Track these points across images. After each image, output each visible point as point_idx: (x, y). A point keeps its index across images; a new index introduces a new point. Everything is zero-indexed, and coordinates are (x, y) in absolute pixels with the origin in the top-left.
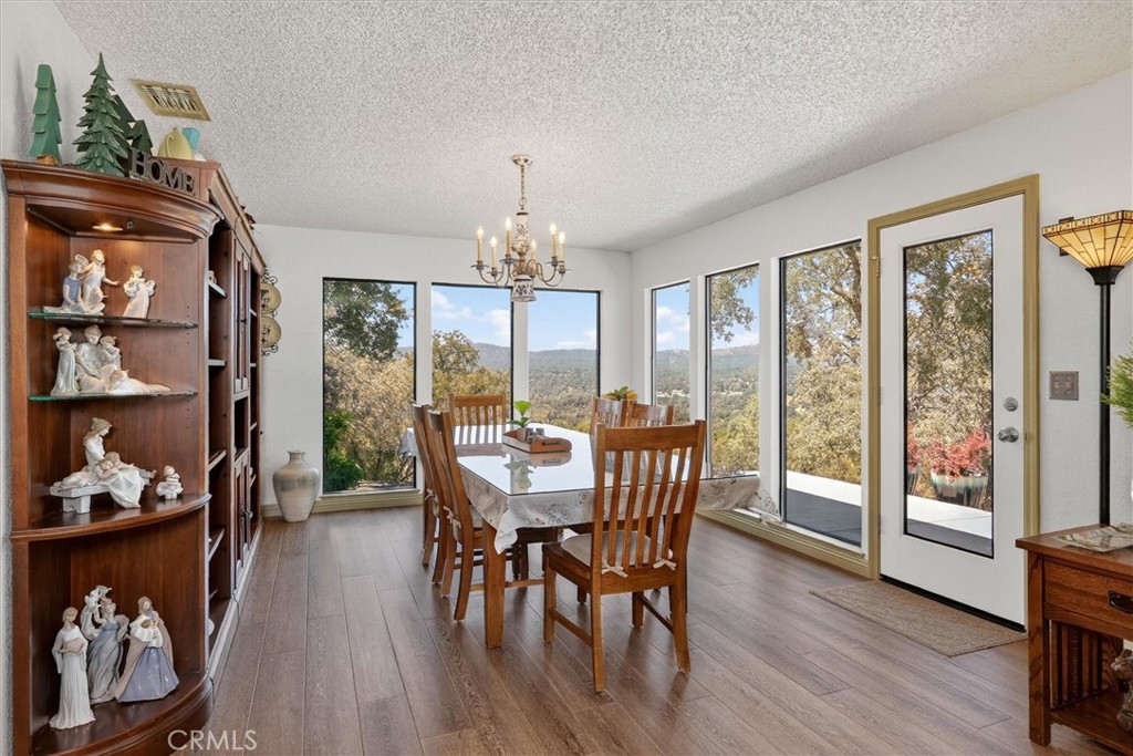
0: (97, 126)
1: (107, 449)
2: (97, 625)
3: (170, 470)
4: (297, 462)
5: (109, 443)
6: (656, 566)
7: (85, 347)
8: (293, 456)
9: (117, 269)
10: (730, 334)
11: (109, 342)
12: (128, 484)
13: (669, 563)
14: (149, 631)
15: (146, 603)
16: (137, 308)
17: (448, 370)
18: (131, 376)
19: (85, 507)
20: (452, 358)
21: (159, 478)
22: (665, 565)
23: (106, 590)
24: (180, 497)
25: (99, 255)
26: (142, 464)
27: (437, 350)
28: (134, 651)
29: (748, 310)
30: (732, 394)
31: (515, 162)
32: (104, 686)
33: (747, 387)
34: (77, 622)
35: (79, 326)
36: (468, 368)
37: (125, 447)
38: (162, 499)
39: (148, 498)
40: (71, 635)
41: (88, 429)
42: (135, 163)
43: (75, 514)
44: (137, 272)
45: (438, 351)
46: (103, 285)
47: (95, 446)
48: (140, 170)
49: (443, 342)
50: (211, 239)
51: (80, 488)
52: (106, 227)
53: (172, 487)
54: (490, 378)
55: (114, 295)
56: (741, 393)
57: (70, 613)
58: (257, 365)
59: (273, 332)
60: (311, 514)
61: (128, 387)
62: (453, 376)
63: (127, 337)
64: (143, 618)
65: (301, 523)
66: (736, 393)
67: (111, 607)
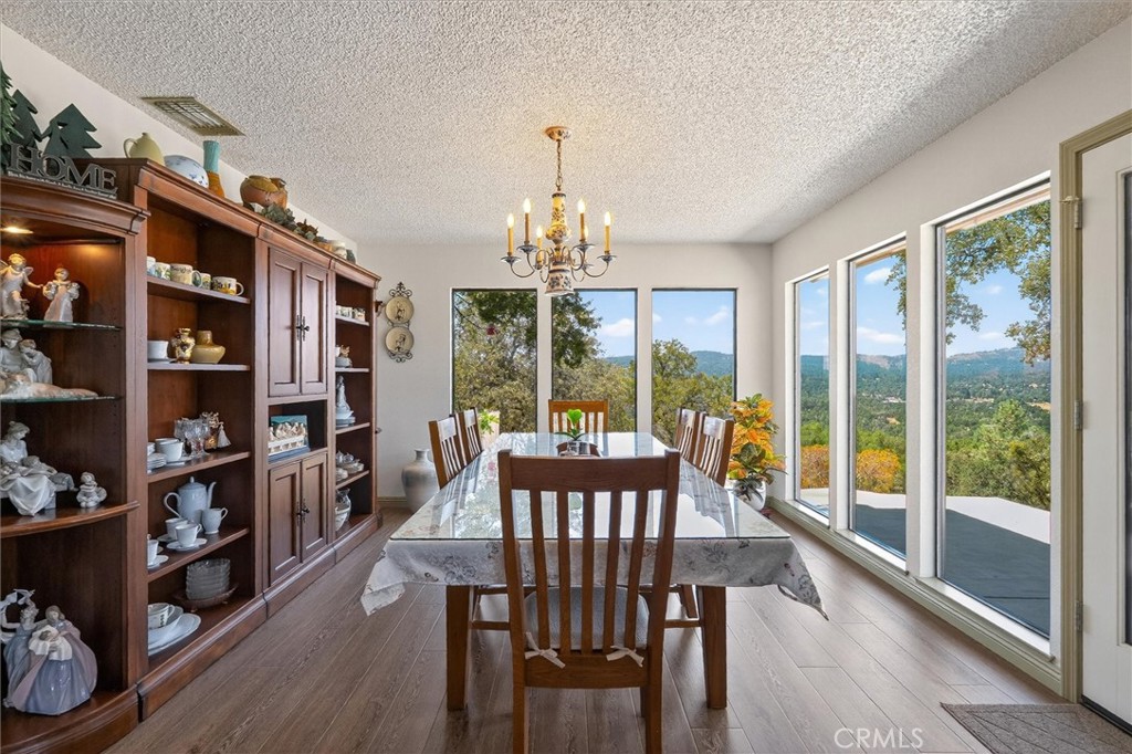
3: (87, 478)
4: (422, 460)
6: (610, 657)
8: (420, 454)
10: (951, 335)
11: (26, 346)
12: (27, 491)
13: (633, 654)
14: (46, 644)
15: (54, 615)
16: (55, 311)
17: (668, 375)
20: (671, 364)
22: (628, 657)
23: (29, 594)
25: (15, 259)
27: (656, 357)
29: (976, 306)
30: (980, 401)
31: (551, 136)
33: (1000, 393)
36: (687, 373)
42: (17, 159)
44: (60, 275)
45: (659, 358)
48: (28, 168)
49: (663, 351)
52: (13, 229)
54: (707, 383)
56: (992, 400)
58: (372, 370)
59: (408, 341)
62: (673, 381)
63: (60, 340)
66: (985, 400)
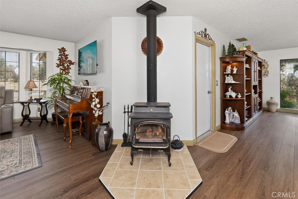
0: (230, 50)
1: (231, 90)
2: (230, 112)
3: (239, 94)
4: (272, 99)
5: (232, 89)
7: (228, 77)
8: (271, 98)
9: (232, 67)
11: (231, 76)
12: (234, 95)
14: (236, 114)
15: (236, 111)
16: (235, 72)
18: (234, 81)
19: (228, 96)
21: (238, 94)
23: (231, 108)
24: (241, 97)
25: (230, 66)
26: (236, 92)
28: (234, 116)
32: (231, 120)
34: (228, 110)
35: (228, 75)
37: (233, 90)
38: (238, 97)
39: (236, 97)
40: (226, 111)
41: (229, 87)
42: (234, 54)
43: (227, 97)
44: (235, 67)
46: (231, 69)
47: (230, 89)
48: (235, 54)
50: (246, 61)
51: (228, 94)
52: (231, 62)
53: (240, 96)
55: (232, 71)
57: (227, 109)
58: (262, 79)
60: (276, 111)
61: (233, 82)
63: (234, 75)
64: (235, 112)
65: (274, 112)
67: (232, 110)
